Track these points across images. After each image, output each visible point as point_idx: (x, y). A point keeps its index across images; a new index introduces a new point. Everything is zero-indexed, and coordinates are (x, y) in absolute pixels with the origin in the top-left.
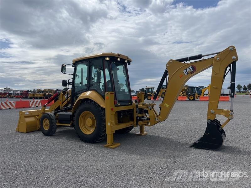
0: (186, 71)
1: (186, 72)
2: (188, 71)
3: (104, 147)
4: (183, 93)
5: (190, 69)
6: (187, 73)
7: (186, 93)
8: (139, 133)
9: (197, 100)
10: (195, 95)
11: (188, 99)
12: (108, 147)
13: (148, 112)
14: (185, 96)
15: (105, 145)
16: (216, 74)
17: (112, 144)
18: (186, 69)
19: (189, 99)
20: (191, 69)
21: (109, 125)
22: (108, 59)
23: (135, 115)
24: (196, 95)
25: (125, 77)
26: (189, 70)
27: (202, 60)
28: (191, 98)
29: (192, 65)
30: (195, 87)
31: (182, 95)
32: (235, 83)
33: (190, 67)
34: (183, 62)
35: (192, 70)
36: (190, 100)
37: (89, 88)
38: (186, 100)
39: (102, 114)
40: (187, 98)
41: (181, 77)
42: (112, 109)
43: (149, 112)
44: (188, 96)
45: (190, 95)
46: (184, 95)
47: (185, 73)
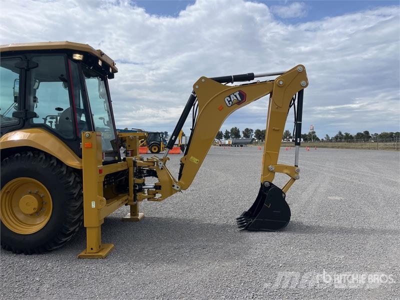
0: (229, 100)
1: (229, 102)
2: (232, 100)
3: (79, 258)
4: (142, 142)
5: (236, 96)
6: (231, 102)
7: (147, 142)
8: (128, 216)
9: (163, 152)
10: (160, 146)
11: (149, 152)
12: (92, 257)
13: (156, 173)
14: (146, 147)
15: (83, 254)
16: (277, 108)
17: (101, 249)
18: (230, 97)
19: (151, 151)
20: (238, 96)
21: (93, 205)
22: (77, 57)
23: (133, 180)
24: (162, 146)
25: (105, 102)
26: (235, 98)
27: (256, 83)
28: (155, 149)
29: (239, 89)
30: (160, 133)
31: (141, 144)
32: (301, 124)
33: (237, 94)
34: (224, 84)
35: (240, 99)
36: (152, 153)
37: (24, 121)
38: (146, 153)
39: (70, 182)
40: (148, 149)
41: (221, 109)
42: (100, 171)
43: (158, 174)
44: (150, 147)
45: (152, 145)
46: (143, 144)
47: (227, 102)
